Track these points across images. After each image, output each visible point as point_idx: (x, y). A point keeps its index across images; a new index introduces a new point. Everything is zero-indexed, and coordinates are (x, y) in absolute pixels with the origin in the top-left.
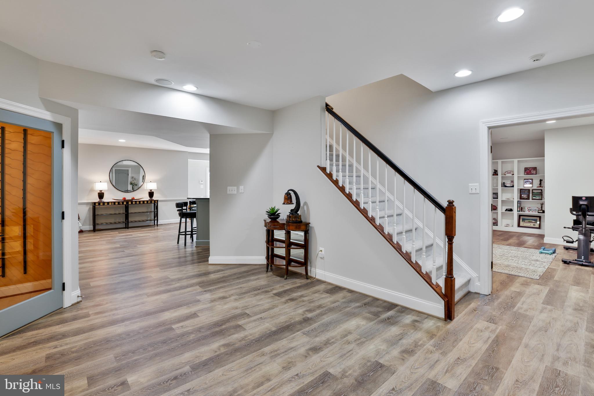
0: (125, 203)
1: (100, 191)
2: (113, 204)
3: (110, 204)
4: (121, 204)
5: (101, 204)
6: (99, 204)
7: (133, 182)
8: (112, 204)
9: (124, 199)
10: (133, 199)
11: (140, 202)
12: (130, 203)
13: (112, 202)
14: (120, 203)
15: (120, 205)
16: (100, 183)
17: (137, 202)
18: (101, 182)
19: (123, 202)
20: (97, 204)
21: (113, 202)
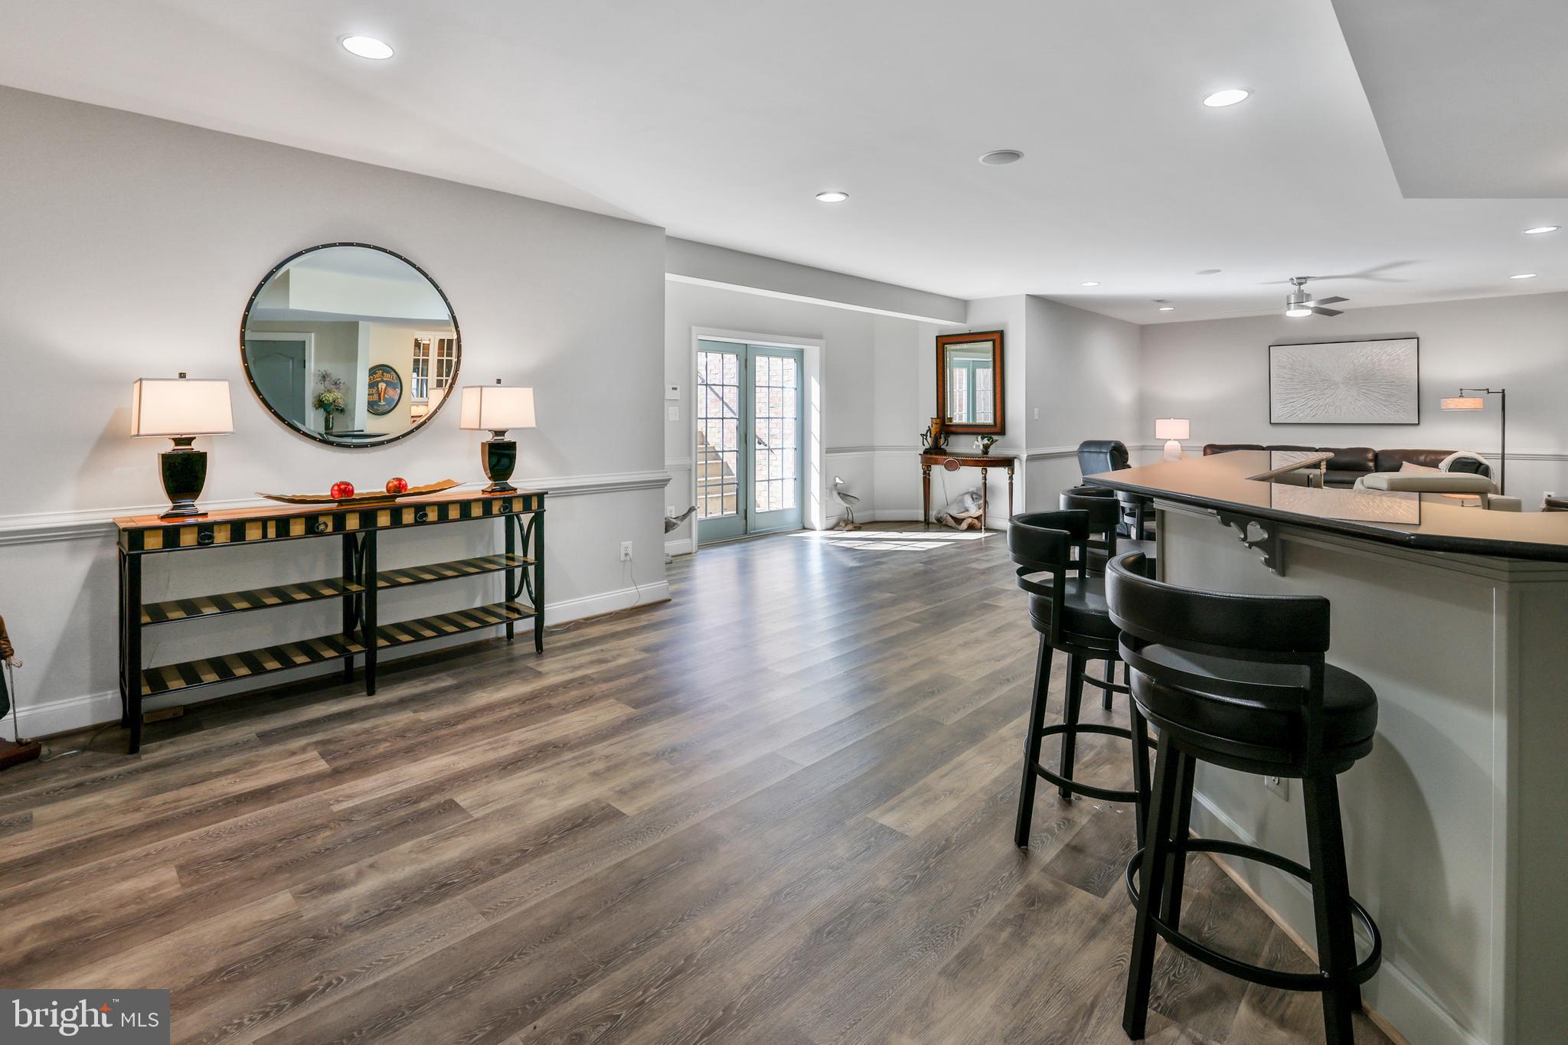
0: (353, 523)
1: (178, 441)
2: (272, 533)
3: (253, 533)
4: (330, 529)
5: (188, 538)
6: (171, 538)
7: (330, 397)
8: (265, 535)
9: (344, 490)
10: (398, 488)
11: (443, 507)
12: (384, 519)
13: (264, 521)
14: (321, 519)
15: (322, 534)
16: (182, 383)
17: (428, 510)
18: (182, 376)
19: (339, 520)
20: (153, 542)
21: (271, 518)
